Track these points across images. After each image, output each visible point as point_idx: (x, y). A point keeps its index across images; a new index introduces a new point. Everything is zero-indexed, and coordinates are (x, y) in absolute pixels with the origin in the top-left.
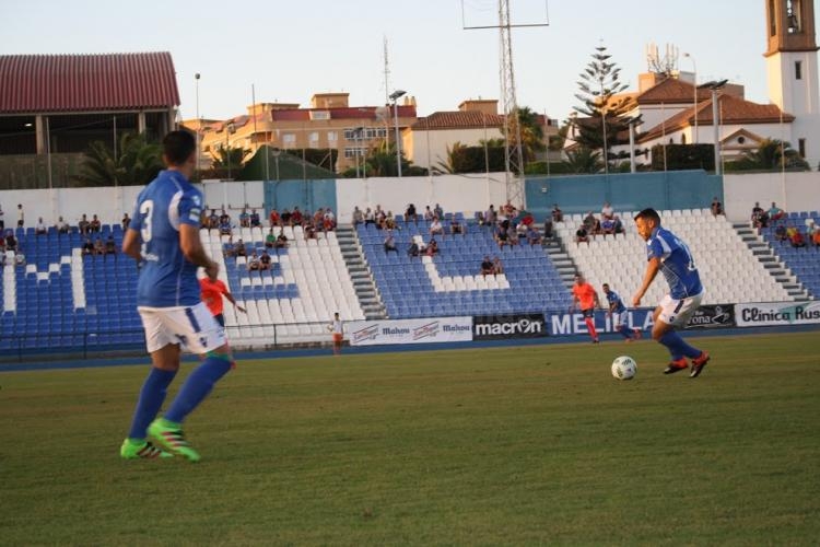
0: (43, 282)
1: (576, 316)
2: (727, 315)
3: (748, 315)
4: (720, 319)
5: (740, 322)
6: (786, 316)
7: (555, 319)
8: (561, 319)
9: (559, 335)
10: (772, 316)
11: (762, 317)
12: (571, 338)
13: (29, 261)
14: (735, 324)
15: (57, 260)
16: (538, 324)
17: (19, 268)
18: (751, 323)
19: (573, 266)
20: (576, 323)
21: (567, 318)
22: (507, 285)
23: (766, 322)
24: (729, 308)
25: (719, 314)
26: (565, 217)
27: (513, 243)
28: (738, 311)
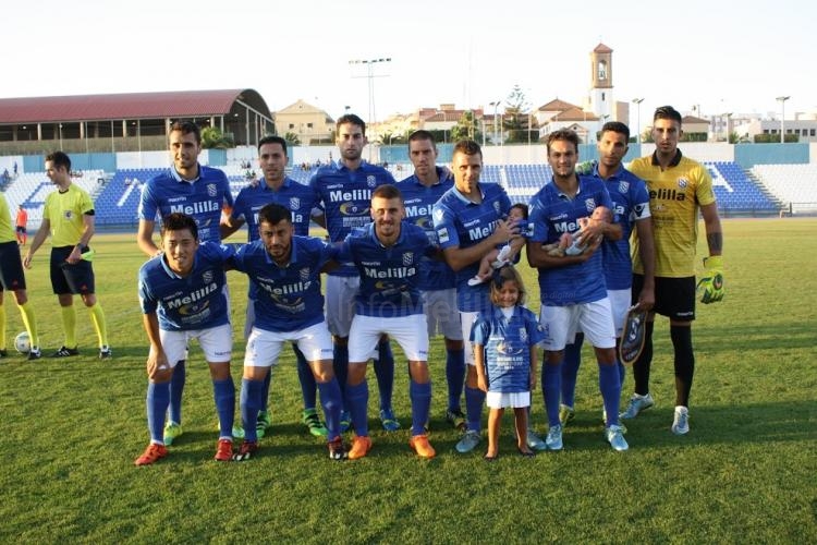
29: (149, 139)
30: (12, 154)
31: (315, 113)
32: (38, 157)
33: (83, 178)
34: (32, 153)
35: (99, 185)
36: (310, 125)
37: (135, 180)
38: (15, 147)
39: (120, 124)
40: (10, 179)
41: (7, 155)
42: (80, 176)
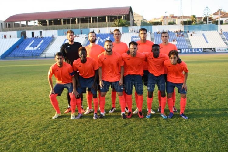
0: (102, 42)
1: (186, 49)
2: (214, 50)
3: (218, 50)
4: (213, 50)
5: (216, 51)
6: (225, 50)
7: (183, 50)
8: (184, 50)
9: (183, 53)
10: (222, 50)
11: (220, 50)
12: (185, 53)
13: (101, 39)
14: (215, 52)
15: (105, 39)
16: (180, 51)
17: (99, 40)
18: (219, 51)
19: (189, 40)
20: (186, 51)
21: (185, 50)
22: (177, 44)
23: (221, 51)
24: (214, 49)
25: (213, 49)
26: (190, 32)
27: (179, 36)
28: (216, 49)
29: (101, 23)
30: (53, 29)
31: (140, 17)
32: (62, 30)
33: (80, 37)
34: (60, 29)
35: (86, 39)
36: (138, 20)
37: (99, 38)
38: (54, 27)
39: (90, 18)
40: (54, 38)
41: (51, 30)
42: (79, 37)
